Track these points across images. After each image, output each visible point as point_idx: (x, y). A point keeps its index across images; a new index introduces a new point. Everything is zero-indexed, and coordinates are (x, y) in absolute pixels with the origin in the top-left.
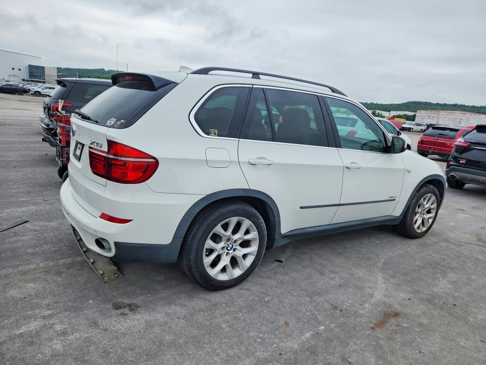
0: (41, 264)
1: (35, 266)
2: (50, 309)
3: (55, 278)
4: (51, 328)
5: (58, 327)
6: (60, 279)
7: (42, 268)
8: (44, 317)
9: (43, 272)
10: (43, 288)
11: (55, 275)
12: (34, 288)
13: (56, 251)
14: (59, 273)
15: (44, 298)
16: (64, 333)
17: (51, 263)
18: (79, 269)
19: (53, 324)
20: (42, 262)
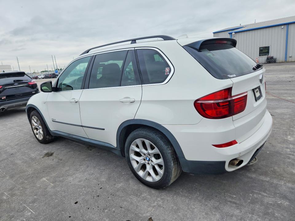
0: (283, 183)
1: (287, 184)
2: (289, 157)
3: (278, 170)
4: (291, 151)
5: (288, 150)
6: (276, 168)
7: (283, 180)
8: (293, 155)
9: (284, 177)
10: (288, 167)
11: (277, 172)
12: (293, 169)
13: (264, 192)
14: (274, 172)
15: (289, 162)
16: (287, 148)
17: (275, 181)
18: (260, 169)
19: (290, 152)
20: (281, 185)
